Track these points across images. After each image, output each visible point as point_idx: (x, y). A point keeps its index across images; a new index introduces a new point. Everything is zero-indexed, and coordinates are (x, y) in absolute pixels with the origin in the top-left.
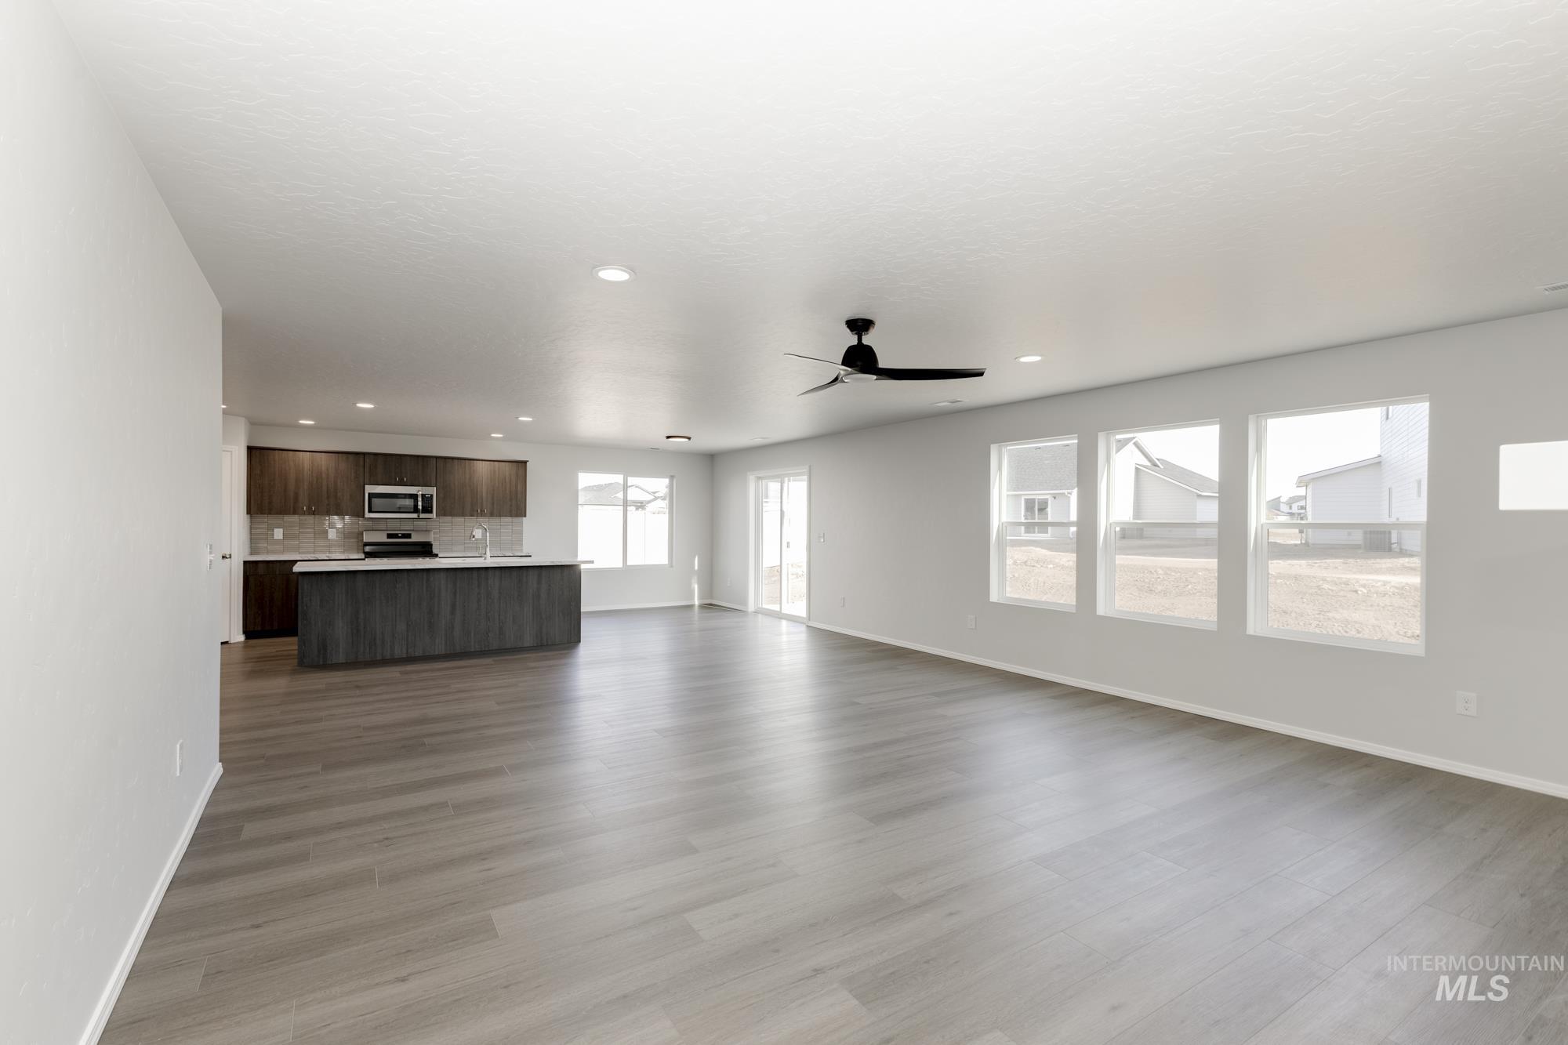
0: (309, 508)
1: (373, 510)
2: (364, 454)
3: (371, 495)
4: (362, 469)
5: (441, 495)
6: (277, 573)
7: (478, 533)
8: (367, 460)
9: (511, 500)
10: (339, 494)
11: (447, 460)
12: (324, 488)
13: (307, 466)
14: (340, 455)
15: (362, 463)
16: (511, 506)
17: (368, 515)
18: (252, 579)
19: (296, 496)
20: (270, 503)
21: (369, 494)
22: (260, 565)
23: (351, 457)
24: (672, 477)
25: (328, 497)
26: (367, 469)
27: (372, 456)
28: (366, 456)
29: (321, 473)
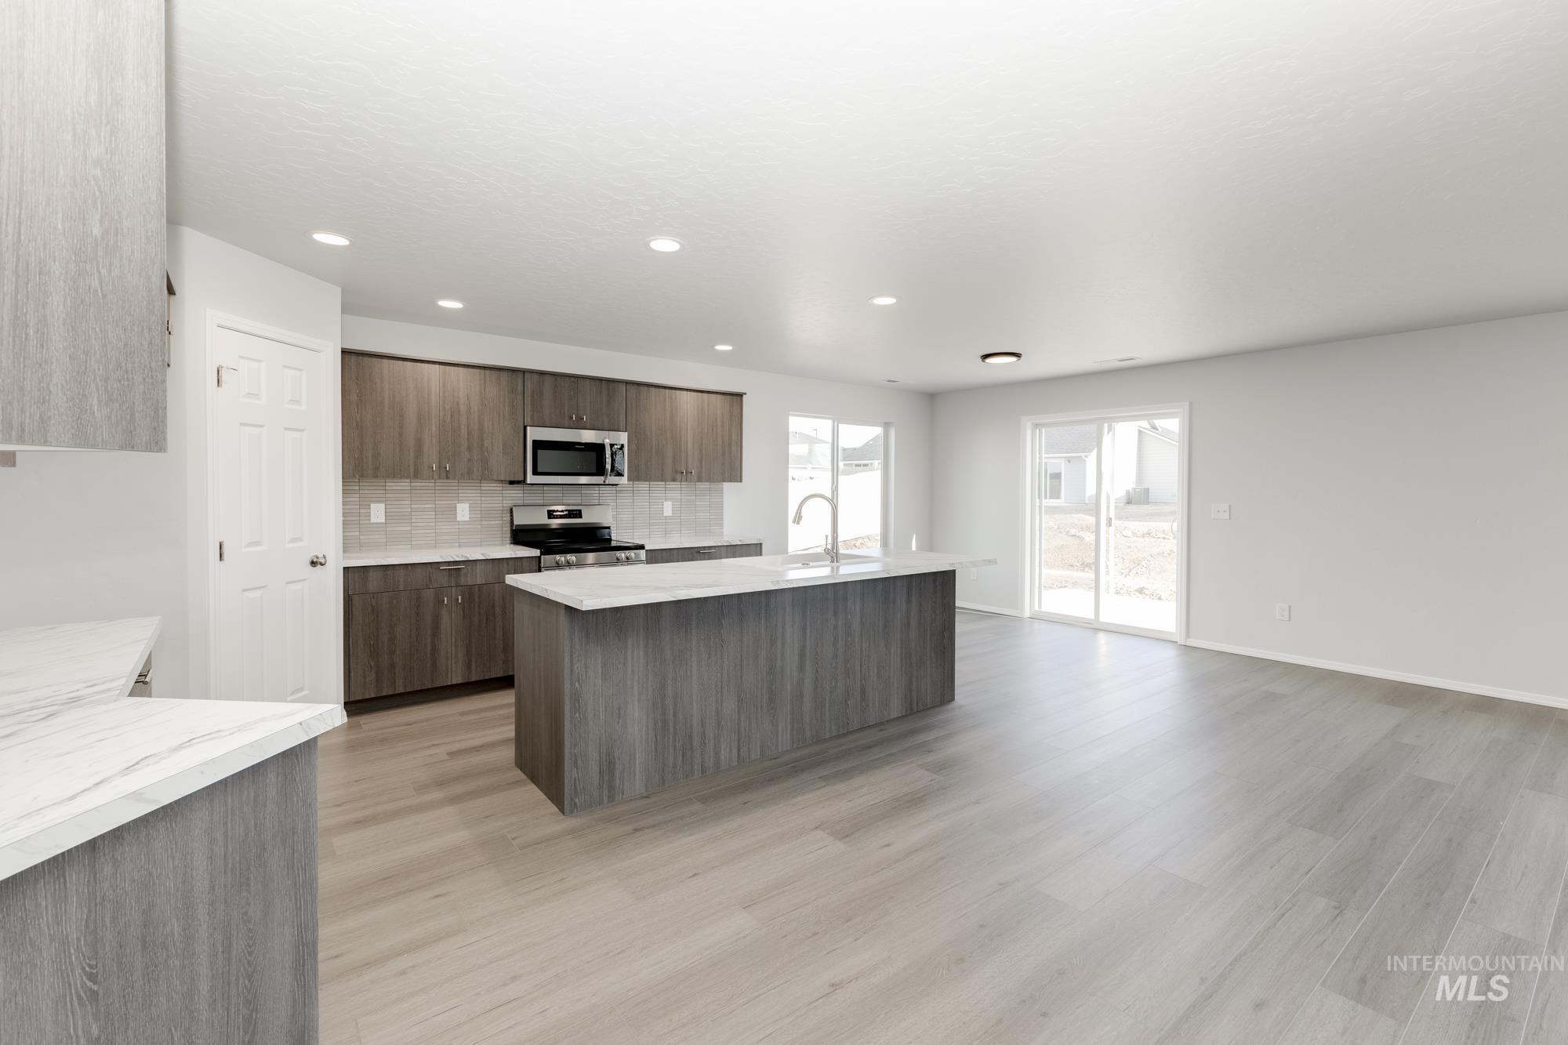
0: (441, 467)
1: (539, 470)
2: (524, 372)
3: (538, 445)
4: (520, 397)
5: (634, 447)
6: (401, 588)
7: (668, 509)
8: (528, 384)
9: (723, 454)
10: (486, 443)
11: (642, 388)
12: (464, 431)
13: (435, 389)
14: (487, 372)
15: (520, 387)
16: (723, 464)
17: (531, 478)
18: (357, 602)
19: (419, 443)
20: (376, 456)
21: (535, 442)
22: (372, 574)
23: (504, 376)
24: (887, 425)
25: (469, 449)
26: (528, 400)
27: (536, 376)
28: (527, 376)
29: (458, 404)
